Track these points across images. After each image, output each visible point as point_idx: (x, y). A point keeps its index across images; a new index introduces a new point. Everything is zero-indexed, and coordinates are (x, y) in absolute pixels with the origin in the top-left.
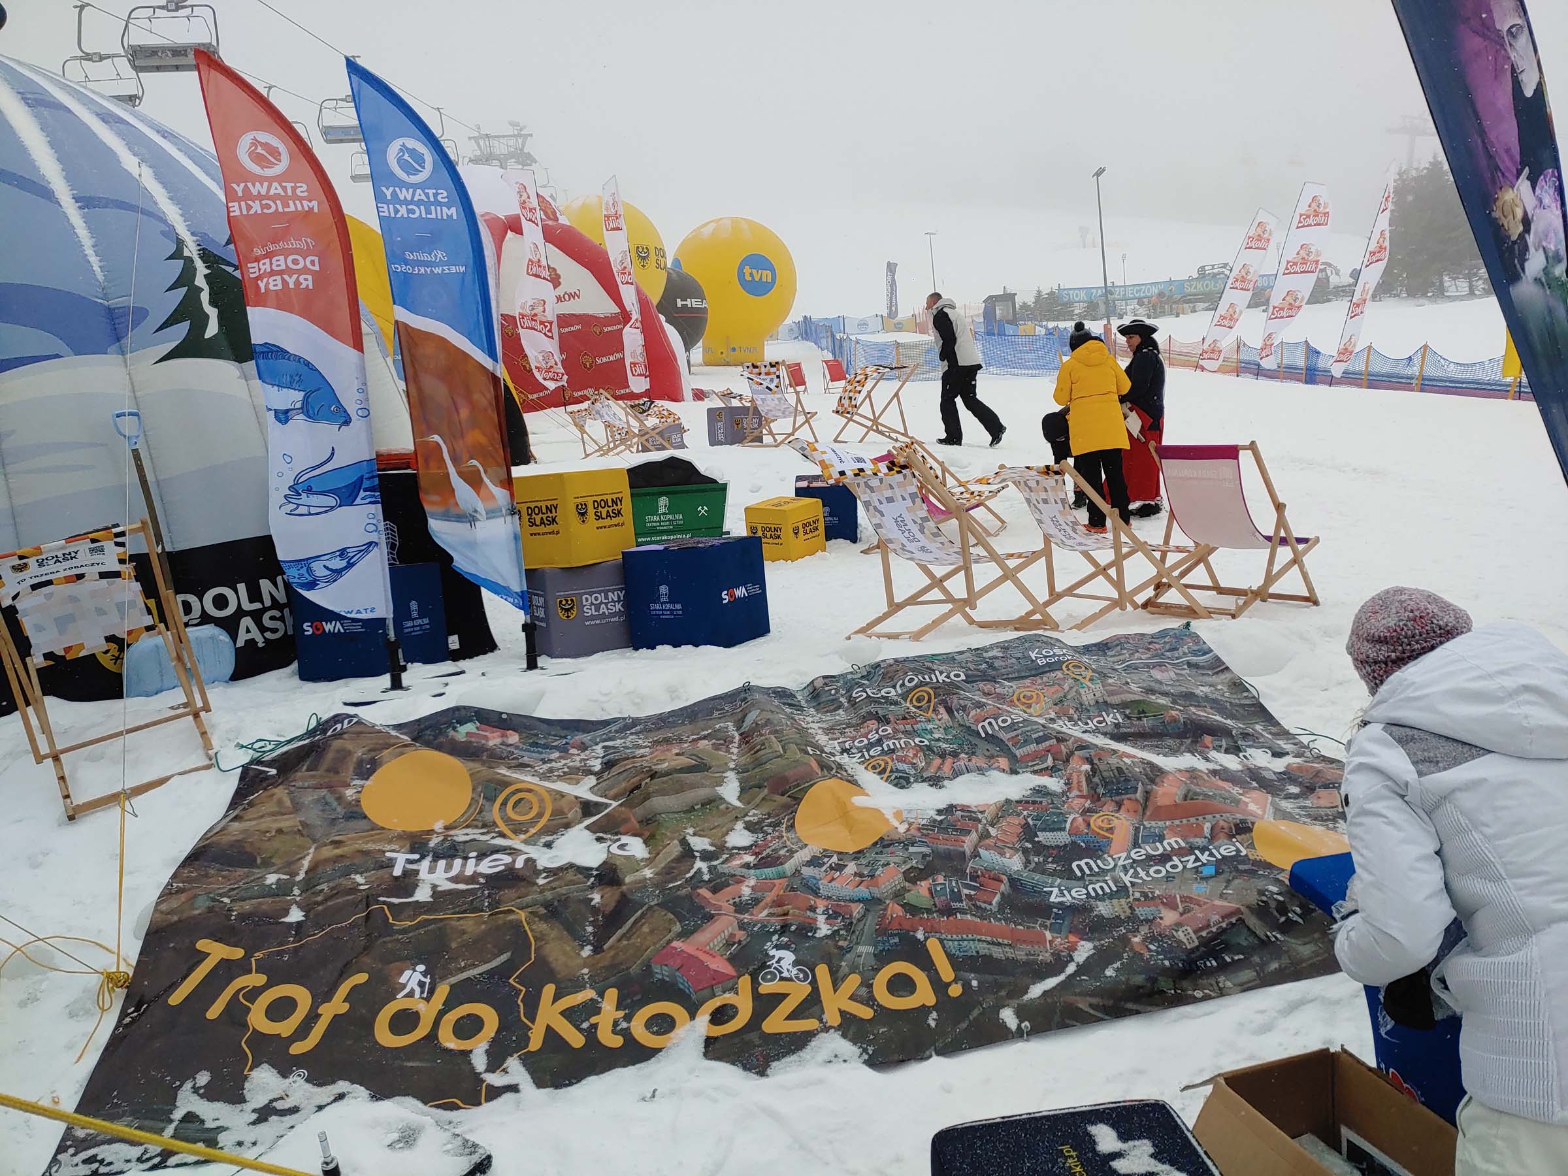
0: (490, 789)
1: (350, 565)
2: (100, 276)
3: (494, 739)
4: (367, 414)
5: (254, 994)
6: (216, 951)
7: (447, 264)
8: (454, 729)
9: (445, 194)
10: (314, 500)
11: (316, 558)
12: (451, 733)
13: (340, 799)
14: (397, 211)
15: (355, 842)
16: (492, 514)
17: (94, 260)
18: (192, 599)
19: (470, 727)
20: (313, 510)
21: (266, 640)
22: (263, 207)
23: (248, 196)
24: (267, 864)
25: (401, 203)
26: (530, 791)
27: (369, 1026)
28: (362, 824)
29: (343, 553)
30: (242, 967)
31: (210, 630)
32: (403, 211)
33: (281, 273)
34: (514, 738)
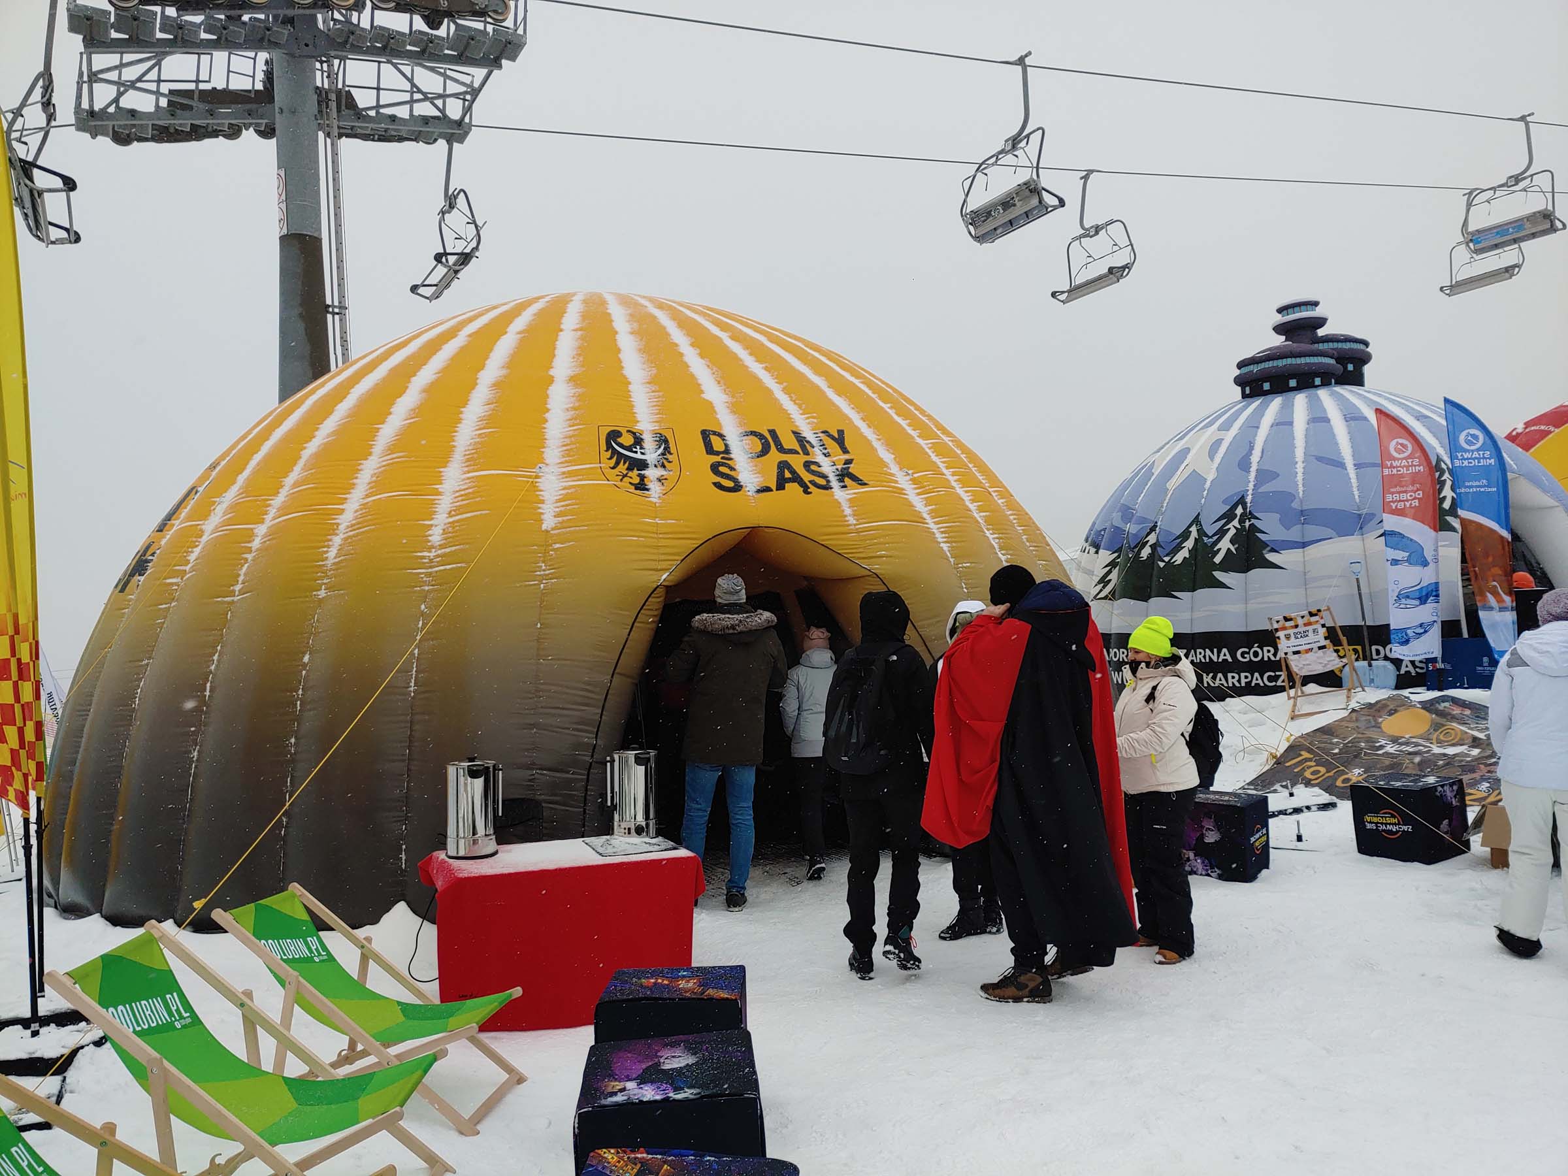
0: (1436, 727)
1: (1426, 632)
2: (1358, 501)
3: (1457, 711)
4: (1436, 561)
5: (1309, 767)
6: (1305, 755)
7: (1487, 486)
8: (1439, 704)
9: (1489, 453)
10: (1409, 601)
11: (1409, 628)
12: (1437, 705)
13: (1375, 720)
14: (1463, 463)
15: (1371, 734)
16: (1502, 609)
17: (1356, 493)
18: (1380, 648)
19: (1447, 704)
20: (1408, 606)
21: (1417, 672)
22: (1397, 471)
23: (1392, 467)
24: (1337, 737)
25: (1465, 459)
26: (1453, 729)
27: (1336, 779)
28: (1379, 730)
29: (1421, 625)
30: (1310, 760)
31: (1388, 664)
32: (1466, 463)
33: (1403, 501)
34: (1468, 712)
